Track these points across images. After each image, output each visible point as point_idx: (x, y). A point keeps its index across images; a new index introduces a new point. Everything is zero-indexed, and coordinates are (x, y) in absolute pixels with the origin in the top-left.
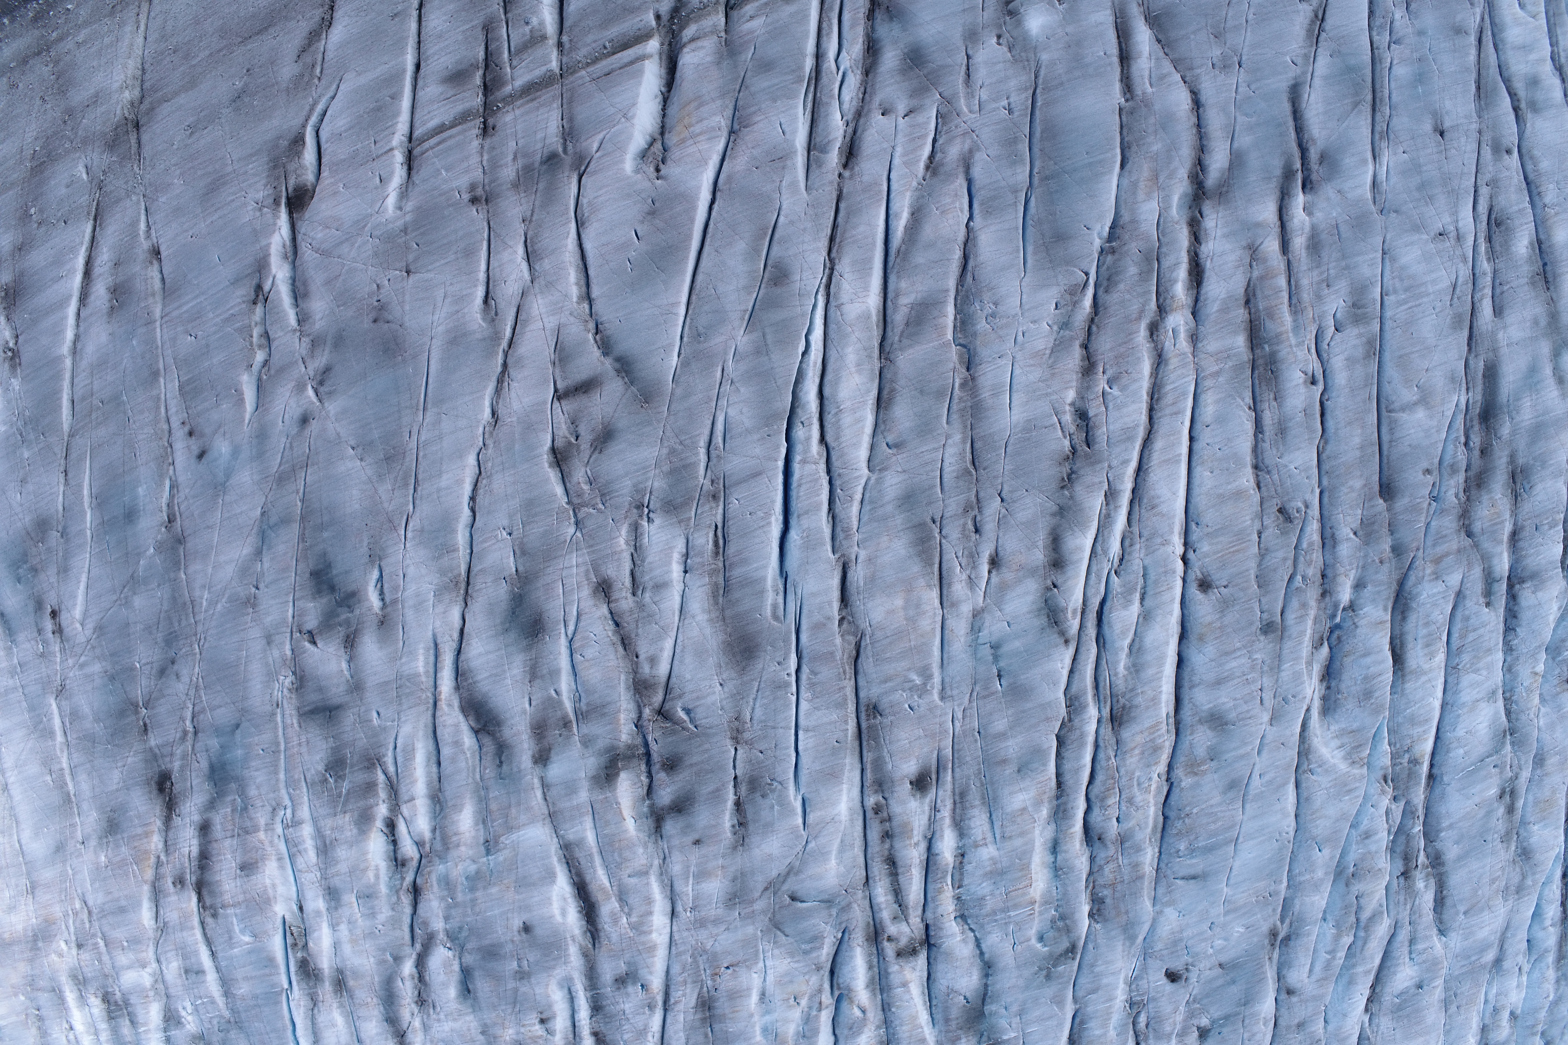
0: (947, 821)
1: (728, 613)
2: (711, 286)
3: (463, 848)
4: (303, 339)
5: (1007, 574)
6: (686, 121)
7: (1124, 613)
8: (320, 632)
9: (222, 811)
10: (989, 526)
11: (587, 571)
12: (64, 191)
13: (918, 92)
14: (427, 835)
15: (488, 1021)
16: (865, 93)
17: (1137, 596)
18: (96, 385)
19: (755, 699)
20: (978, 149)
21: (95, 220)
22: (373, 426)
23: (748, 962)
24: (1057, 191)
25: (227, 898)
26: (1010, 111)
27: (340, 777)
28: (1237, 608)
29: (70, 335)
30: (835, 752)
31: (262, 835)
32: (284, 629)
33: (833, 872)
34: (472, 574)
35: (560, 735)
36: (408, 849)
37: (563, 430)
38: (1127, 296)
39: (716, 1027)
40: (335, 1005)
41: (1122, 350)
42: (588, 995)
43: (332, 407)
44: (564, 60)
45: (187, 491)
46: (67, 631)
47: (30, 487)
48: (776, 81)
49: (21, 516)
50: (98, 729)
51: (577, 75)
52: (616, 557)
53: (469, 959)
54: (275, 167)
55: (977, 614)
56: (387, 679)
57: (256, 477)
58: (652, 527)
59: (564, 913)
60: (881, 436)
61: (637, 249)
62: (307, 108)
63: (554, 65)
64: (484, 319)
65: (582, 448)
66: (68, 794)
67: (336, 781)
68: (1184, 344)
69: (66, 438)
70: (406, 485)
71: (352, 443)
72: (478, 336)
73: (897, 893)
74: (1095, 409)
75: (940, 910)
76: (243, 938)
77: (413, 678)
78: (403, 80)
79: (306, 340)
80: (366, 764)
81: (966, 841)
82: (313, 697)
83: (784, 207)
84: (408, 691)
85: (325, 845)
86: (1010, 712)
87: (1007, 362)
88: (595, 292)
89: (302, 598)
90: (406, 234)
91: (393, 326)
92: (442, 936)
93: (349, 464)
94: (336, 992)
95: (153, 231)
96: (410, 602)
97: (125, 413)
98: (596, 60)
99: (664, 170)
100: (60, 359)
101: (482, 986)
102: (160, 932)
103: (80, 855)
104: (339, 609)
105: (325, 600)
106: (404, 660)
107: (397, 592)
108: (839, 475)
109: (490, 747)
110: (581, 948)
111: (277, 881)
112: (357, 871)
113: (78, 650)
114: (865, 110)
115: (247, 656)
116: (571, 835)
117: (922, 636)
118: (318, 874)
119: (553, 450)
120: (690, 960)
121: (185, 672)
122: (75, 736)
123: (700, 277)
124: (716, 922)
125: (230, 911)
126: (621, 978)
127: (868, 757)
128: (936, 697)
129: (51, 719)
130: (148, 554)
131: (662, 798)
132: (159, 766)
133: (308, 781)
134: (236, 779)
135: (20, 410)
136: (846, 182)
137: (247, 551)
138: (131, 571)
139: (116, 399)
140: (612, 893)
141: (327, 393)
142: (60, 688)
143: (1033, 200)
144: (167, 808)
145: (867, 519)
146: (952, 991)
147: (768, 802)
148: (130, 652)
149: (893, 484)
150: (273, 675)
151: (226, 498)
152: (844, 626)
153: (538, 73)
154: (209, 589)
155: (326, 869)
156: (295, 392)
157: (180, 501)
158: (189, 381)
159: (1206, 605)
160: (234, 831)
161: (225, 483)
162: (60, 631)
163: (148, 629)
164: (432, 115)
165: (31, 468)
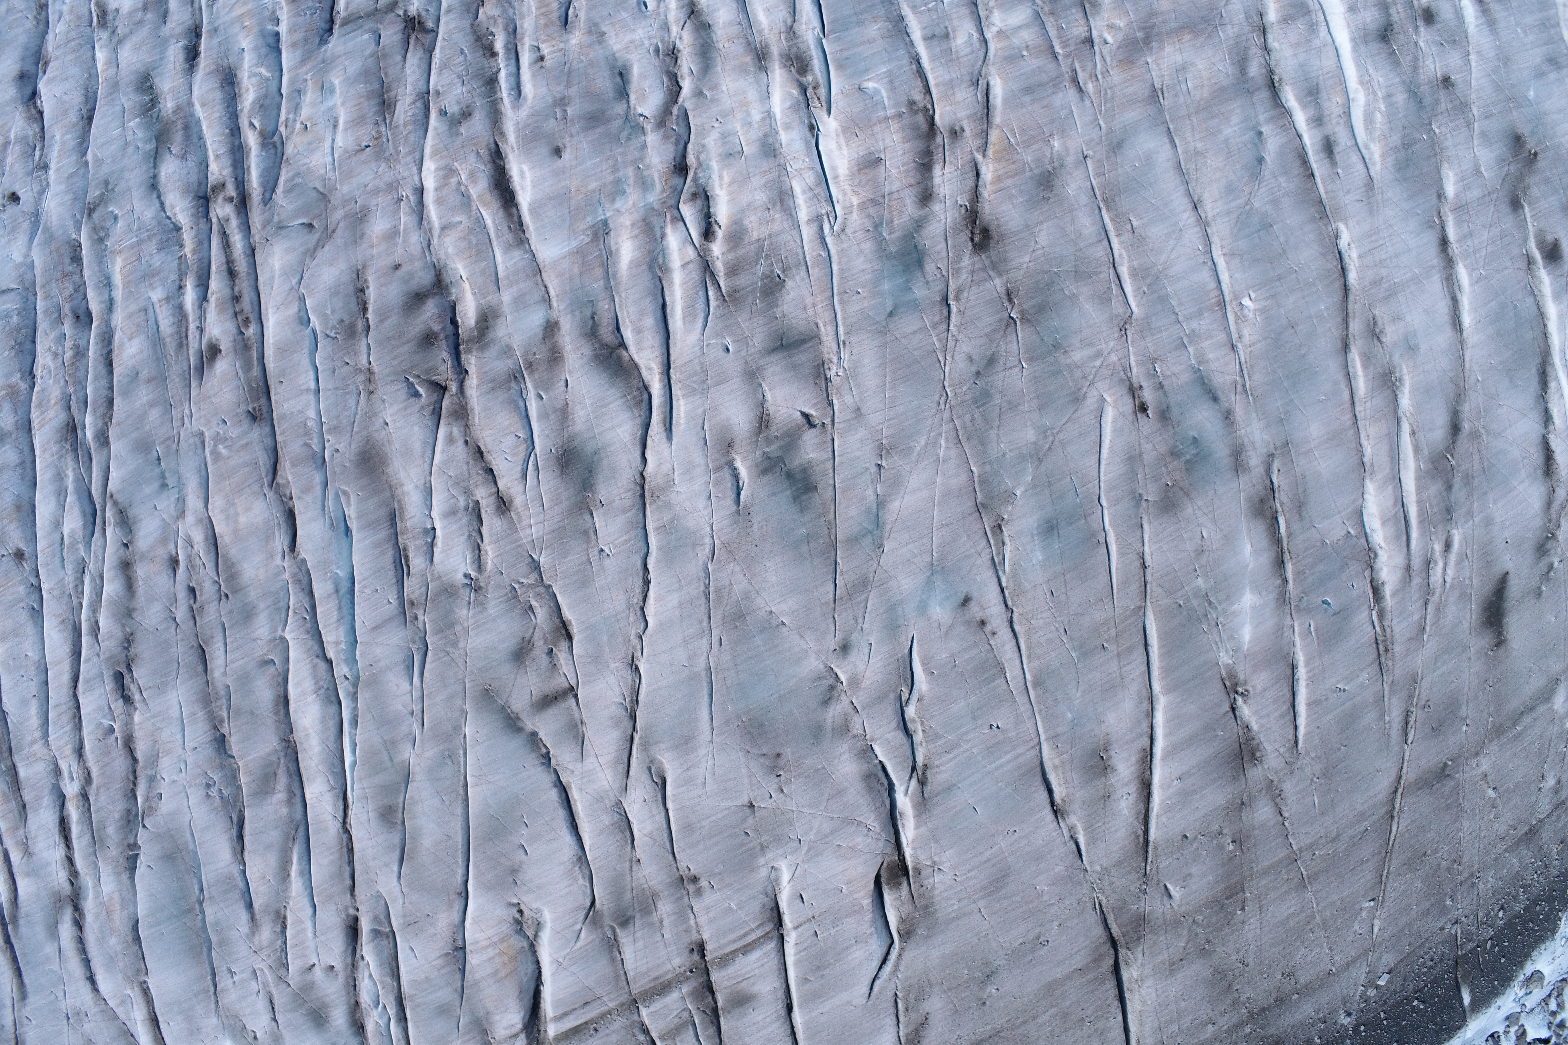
0: (191, 318)
1: (387, 494)
2: (448, 803)
3: (628, 223)
4: (861, 732)
5: (162, 553)
6: (506, 959)
7: (73, 526)
8: (799, 427)
9: (905, 218)
10: (182, 594)
11: (520, 521)
12: (1194, 871)
13: (308, 987)
14: (669, 230)
15: (597, 47)
16: (355, 986)
17: (66, 541)
18: (1114, 665)
19: (356, 414)
20: (247, 936)
21: (1146, 843)
22: (763, 648)
23: (350, 155)
24: (180, 898)
25: (894, 126)
26: (230, 971)
27: (767, 277)
29: (1159, 718)
30: (283, 372)
31: (855, 201)
32: (841, 426)
33: (277, 257)
34: (639, 505)
35: (535, 354)
36: (688, 211)
37: (562, 656)
38: (110, 807)
39: (376, 86)
40: (766, 31)
41: (106, 760)
42: (499, 95)
43: (813, 664)
44: (636, 1017)
45: (979, 561)
46: (1124, 391)
47: (1190, 546)
48: (431, 997)
49: (1199, 513)
50: (1071, 287)
51: (617, 1002)
52: (494, 538)
53: (619, 108)
54: (926, 907)
55: (182, 514)
56: (719, 388)
57: (893, 584)
58: (464, 571)
59: (522, 174)
60: (280, 670)
61: (522, 835)
62: (902, 968)
63: (644, 1012)
64: (662, 763)
65: (542, 642)
66: (1108, 209)
67: (772, 271)
68: (63, 765)
69: (1148, 604)
70: (717, 591)
71: (784, 629)
72: (663, 746)
73: (226, 245)
74: (118, 706)
75: (193, 232)
76: (875, 85)
77: (691, 392)
78: (799, 998)
79: (856, 729)
80: (738, 295)
81: (176, 302)
82: (803, 357)
83: (395, 880)
84: (695, 379)
85: (782, 201)
86: (148, 427)
87: (190, 745)
88: (553, 794)
89: (823, 462)
90: (761, 845)
91: (757, 751)
92: (648, 127)
93: (784, 607)
94: (767, 46)
95: (1067, 834)
96: (700, 470)
97: (1071, 639)
98: (602, 1016)
99: (514, 911)
100: (1168, 690)
101: (604, 83)
102: (983, 73)
103: (1088, 143)
104: (779, 454)
105: (796, 463)
106: (700, 410)
107: (716, 479)
108: (308, 632)
109: (606, 333)
110: (506, 141)
111: (836, 153)
112: (741, 181)
113: (1103, 371)
114: (349, 970)
115: (884, 391)
116: (517, 255)
117: (220, 490)
118: (789, 169)
119: (570, 638)
120: (401, 148)
121: (962, 364)
122: (1103, 275)
123: (459, 810)
124: (377, 191)
125: (891, 112)
126: (466, 118)
127: (256, 371)
128: (207, 434)
129: (1137, 290)
130: (1022, 489)
131: (436, 306)
132: (990, 257)
133: (804, 268)
134: (889, 257)
135: (1215, 631)
136: (349, 904)
137: (894, 506)
138: (1043, 467)
139: (1085, 653)
140: (476, 203)
141: (824, 678)
142: (1127, 326)
143: (197, 892)
144: (977, 213)
145: (282, 594)
146: (183, 157)
147: (337, 316)
148: (1035, 378)
149: (262, 628)
150: (850, 376)
151: (929, 559)
152: (288, 493)
153: (658, 1004)
154: (939, 459)
155: (779, 176)
156: (860, 677)
157: (989, 550)
158: (993, 678)
159: (16, 539)
160: (890, 201)
161: (932, 574)
162: (1133, 391)
163: (1013, 406)
164: (759, 964)
165: (1191, 568)
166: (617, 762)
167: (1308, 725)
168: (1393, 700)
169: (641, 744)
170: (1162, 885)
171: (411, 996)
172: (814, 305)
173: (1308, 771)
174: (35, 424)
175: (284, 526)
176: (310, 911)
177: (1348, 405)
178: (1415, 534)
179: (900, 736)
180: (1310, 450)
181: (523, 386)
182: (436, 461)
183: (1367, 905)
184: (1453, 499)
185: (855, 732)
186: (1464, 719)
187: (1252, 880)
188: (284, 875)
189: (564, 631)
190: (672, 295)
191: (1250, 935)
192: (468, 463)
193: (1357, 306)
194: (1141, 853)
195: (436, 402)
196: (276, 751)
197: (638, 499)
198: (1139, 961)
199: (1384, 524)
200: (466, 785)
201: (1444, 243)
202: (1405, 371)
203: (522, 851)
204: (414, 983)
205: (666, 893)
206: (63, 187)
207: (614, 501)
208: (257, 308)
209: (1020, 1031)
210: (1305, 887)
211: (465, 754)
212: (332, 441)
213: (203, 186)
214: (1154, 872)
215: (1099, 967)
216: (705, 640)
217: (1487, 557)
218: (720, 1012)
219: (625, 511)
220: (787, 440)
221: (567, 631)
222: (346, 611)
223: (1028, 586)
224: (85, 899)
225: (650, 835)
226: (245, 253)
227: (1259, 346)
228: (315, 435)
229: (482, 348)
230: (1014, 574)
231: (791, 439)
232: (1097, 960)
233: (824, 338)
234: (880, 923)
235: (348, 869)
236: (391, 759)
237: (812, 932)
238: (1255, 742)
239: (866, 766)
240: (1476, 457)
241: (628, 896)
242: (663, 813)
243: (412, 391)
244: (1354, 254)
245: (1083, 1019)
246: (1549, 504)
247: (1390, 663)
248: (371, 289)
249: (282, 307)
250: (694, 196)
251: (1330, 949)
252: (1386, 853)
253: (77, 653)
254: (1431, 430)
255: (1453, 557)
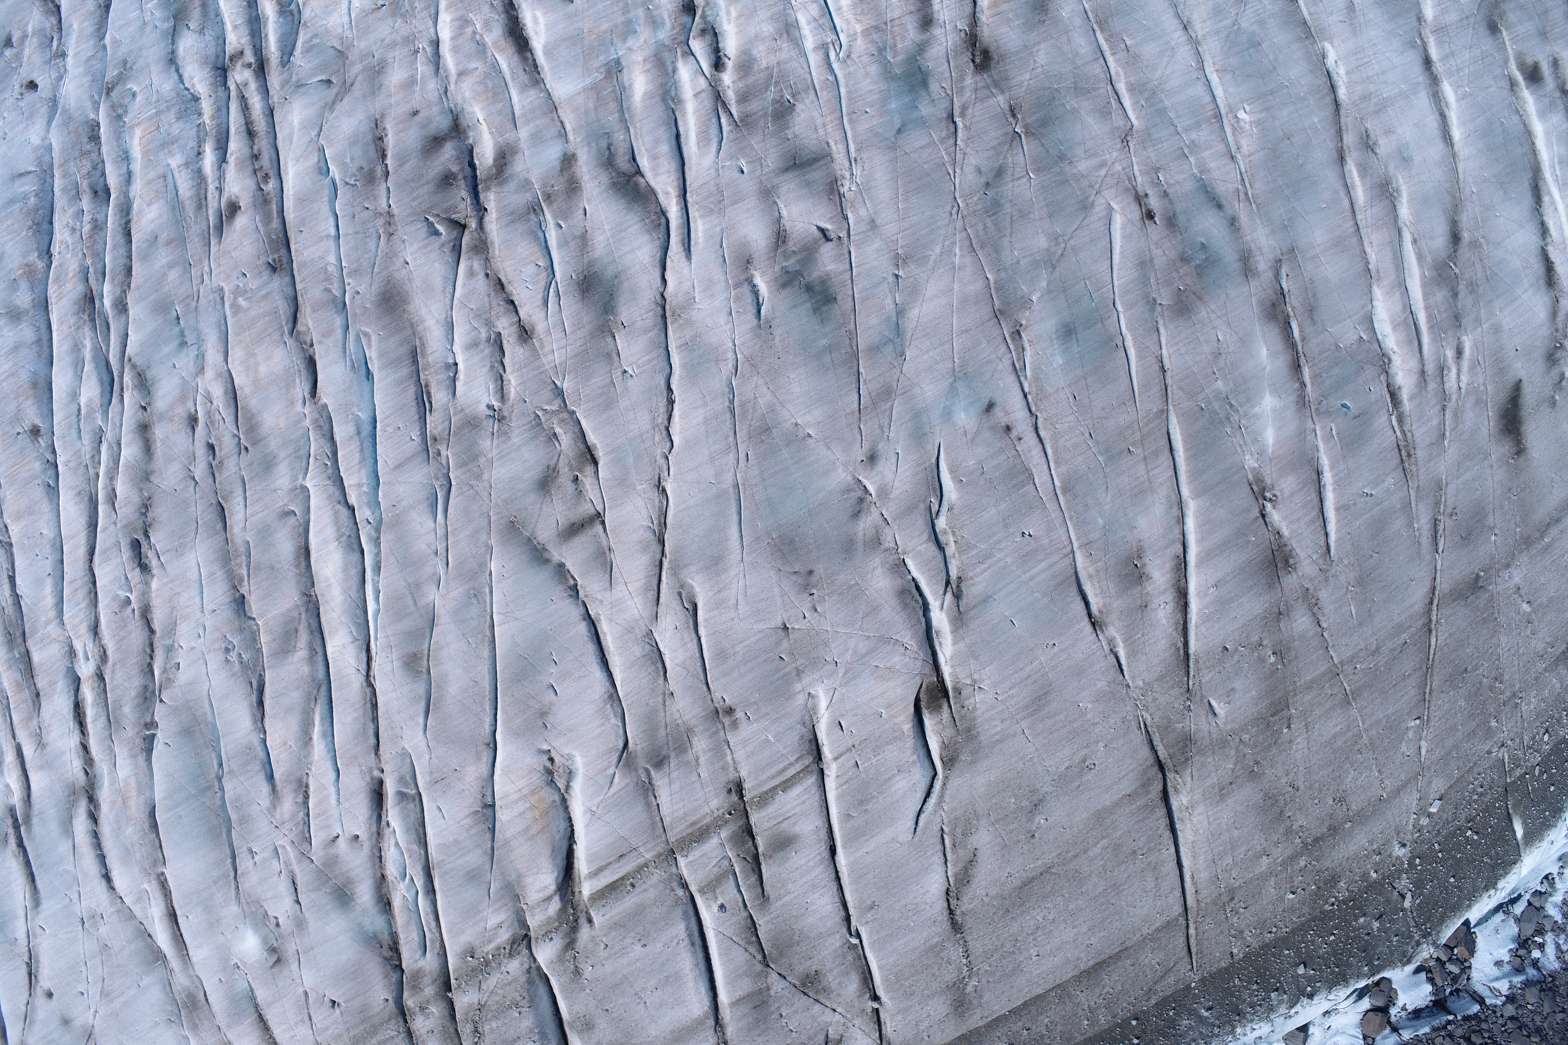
0: (210, 180)
1: (409, 332)
2: (474, 645)
3: (640, 59)
4: (893, 545)
5: (181, 412)
6: (537, 814)
7: (90, 395)
8: (816, 241)
9: (908, 43)
10: (201, 451)
11: (542, 348)
12: (1237, 684)
13: (332, 862)
14: (680, 64)
16: (381, 857)
17: (83, 412)
18: (1141, 469)
19: (376, 256)
20: (268, 810)
21: (1187, 655)
22: (790, 462)
23: (366, 14)
24: (198, 776)
26: (251, 851)
27: (778, 102)
28: (8, 417)
29: (1190, 523)
30: (303, 222)
31: (859, 28)
32: (857, 238)
33: (296, 113)
34: (661, 325)
35: (552, 186)
36: (698, 46)
37: (588, 482)
38: (126, 684)
41: (122, 633)
43: (841, 476)
44: (674, 869)
45: (1001, 367)
46: (1131, 199)
47: (1207, 349)
48: (460, 862)
49: (1213, 316)
50: (1071, 102)
51: (654, 853)
52: (517, 366)
54: (969, 730)
55: (201, 370)
56: (735, 207)
57: (917, 391)
58: (487, 402)
59: (535, 20)
60: (301, 521)
61: (551, 675)
62: (947, 799)
63: (682, 862)
64: (692, 587)
65: (567, 469)
66: (1101, 29)
67: (782, 97)
68: (78, 646)
69: (1171, 407)
70: (742, 405)
71: (810, 441)
72: (693, 569)
73: (245, 107)
74: (135, 575)
75: (212, 100)
77: (708, 212)
78: (843, 836)
79: (888, 543)
80: (749, 120)
81: (195, 167)
82: (816, 175)
83: (421, 733)
84: (711, 199)
85: (788, 32)
86: (167, 288)
87: (208, 607)
88: (582, 628)
89: (841, 274)
90: (797, 670)
91: (788, 569)
93: (809, 418)
95: (1106, 648)
96: (720, 287)
97: (1097, 443)
98: (639, 869)
99: (544, 760)
100: (1197, 494)
104: (798, 268)
105: (814, 275)
106: (718, 229)
107: (736, 295)
108: (329, 478)
109: (623, 162)
112: (748, 15)
113: (1109, 180)
114: (374, 839)
115: (897, 203)
116: (533, 94)
117: (241, 342)
118: (793, 3)
119: (595, 462)
120: (416, 4)
121: (971, 176)
122: (1102, 91)
123: (486, 654)
124: (393, 45)
127: (275, 224)
128: (226, 289)
129: (1135, 104)
130: (1038, 294)
131: (455, 148)
132: (991, 76)
133: (813, 92)
134: (895, 78)
135: (1238, 434)
136: (374, 766)
137: (914, 313)
138: (1057, 273)
139: (1112, 458)
140: (492, 50)
141: (853, 490)
142: (1129, 138)
143: (216, 767)
144: (976, 36)
145: (302, 442)
146: (201, 32)
147: (357, 164)
148: (1043, 187)
149: (282, 478)
150: (863, 190)
151: (951, 365)
152: (308, 340)
153: (696, 853)
154: (954, 267)
155: (785, 9)
156: (889, 487)
157: (1009, 356)
158: (1022, 485)
159: (32, 415)
160: (892, 27)
161: (955, 381)
162: (1140, 199)
163: (1024, 215)
164: (800, 801)
165: (1210, 370)
166: (647, 589)
167: (1338, 530)
168: (1421, 507)
169: (671, 568)
170: (1205, 701)
171: (439, 862)
172: (824, 125)
173: (1342, 578)
174: (52, 300)
175: (304, 373)
176: (332, 775)
177: (1349, 213)
178: (1426, 339)
179: (932, 548)
180: (1316, 256)
181: (542, 218)
182: (457, 295)
183: (1412, 724)
184: (1460, 306)
185: (886, 545)
186: (1492, 528)
187: (1295, 695)
188: (306, 739)
189: (589, 456)
190: (686, 124)
191: (1298, 756)
192: (489, 295)
193: (1349, 119)
194: (1182, 666)
195: (455, 239)
196: (297, 606)
197: (659, 319)
198: (1189, 786)
199: (1394, 328)
200: (492, 626)
201: (1427, 62)
202: (1401, 181)
203: (551, 691)
204: (442, 847)
205: (701, 728)
206: (81, 70)
207: (635, 322)
208: (276, 165)
209: (1072, 866)
210: (1349, 703)
211: (491, 592)
212: (353, 284)
213: (221, 58)
214: (1197, 687)
215: (1148, 792)
216: (731, 455)
217: (1499, 366)
218: (761, 858)
219: (647, 331)
220: (805, 253)
221: (592, 456)
222: (368, 453)
223: (1050, 390)
224: (100, 788)
225: (682, 665)
226: (264, 113)
227: (1257, 155)
228: (335, 280)
229: (500, 184)
230: (1036, 379)
231: (808, 253)
232: (1145, 785)
233: (836, 156)
234: (922, 752)
235: (372, 726)
236: (415, 602)
237: (853, 762)
238: (1288, 549)
239: (899, 581)
240: (1478, 266)
241: (662, 733)
242: (695, 641)
243: (432, 230)
244: (1342, 71)
245: (1134, 852)
246: (1554, 314)
247: (1414, 468)
248: (390, 136)
249: (301, 159)
250: (703, 32)
251: (1379, 771)
252: (1427, 668)
253: (93, 525)
254: (1432, 238)
255: (1465, 364)
